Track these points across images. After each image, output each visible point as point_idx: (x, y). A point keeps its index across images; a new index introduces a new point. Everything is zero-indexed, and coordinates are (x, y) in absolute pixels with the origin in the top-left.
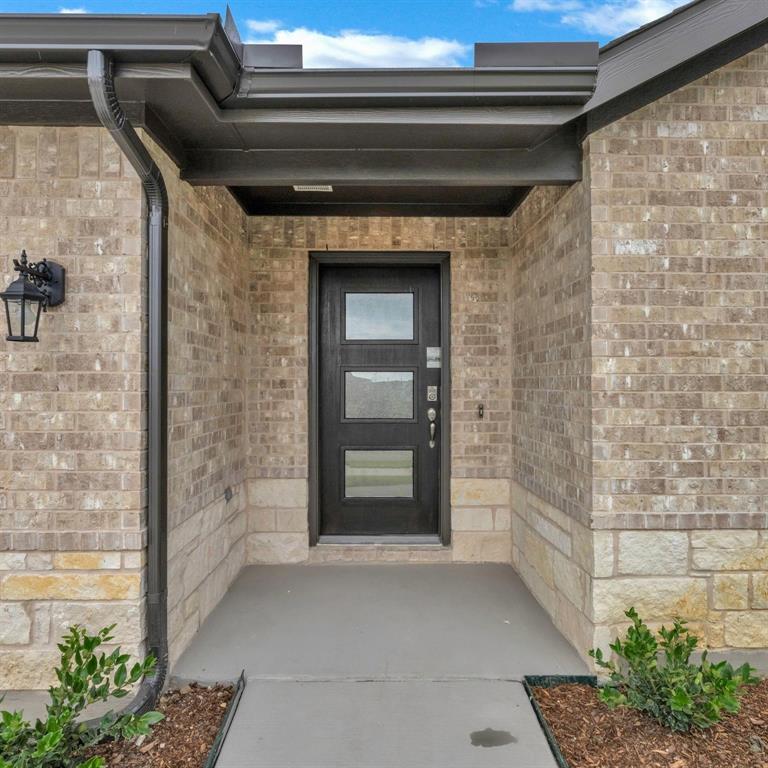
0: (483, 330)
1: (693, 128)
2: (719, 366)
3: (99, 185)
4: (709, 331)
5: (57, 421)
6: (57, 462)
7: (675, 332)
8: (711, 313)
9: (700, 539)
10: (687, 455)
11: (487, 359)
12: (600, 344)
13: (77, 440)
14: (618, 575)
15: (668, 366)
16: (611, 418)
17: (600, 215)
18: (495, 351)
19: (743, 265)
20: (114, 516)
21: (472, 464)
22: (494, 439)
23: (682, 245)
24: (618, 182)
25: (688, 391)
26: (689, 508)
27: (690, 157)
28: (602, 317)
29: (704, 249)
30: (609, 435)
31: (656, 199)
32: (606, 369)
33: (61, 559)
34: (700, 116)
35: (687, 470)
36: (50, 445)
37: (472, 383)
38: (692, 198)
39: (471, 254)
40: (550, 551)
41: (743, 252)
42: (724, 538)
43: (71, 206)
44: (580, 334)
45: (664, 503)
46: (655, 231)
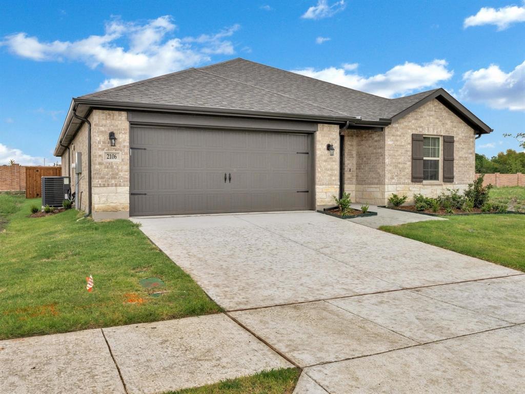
0: (350, 153)
1: (397, 125)
2: (400, 161)
3: (334, 133)
4: (399, 155)
5: (329, 167)
6: (329, 172)
7: (395, 156)
8: (399, 153)
9: (398, 186)
10: (396, 174)
11: (351, 159)
12: (386, 157)
13: (332, 170)
14: (388, 191)
15: (394, 160)
16: (387, 168)
17: (386, 137)
18: (352, 157)
19: (403, 146)
20: (336, 180)
21: (349, 181)
22: (353, 176)
23: (396, 142)
24: (389, 133)
25: (396, 164)
26: (396, 181)
27: (397, 130)
28: (386, 153)
29: (398, 143)
30: (387, 171)
31: (393, 136)
32: (387, 161)
33: (330, 186)
34: (398, 124)
35: (397, 176)
36: (328, 170)
37: (348, 164)
38: (397, 136)
39: (348, 136)
40: (372, 193)
41: (403, 144)
42: (400, 186)
43: (331, 136)
44: (382, 155)
45: (393, 181)
46: (393, 141)
